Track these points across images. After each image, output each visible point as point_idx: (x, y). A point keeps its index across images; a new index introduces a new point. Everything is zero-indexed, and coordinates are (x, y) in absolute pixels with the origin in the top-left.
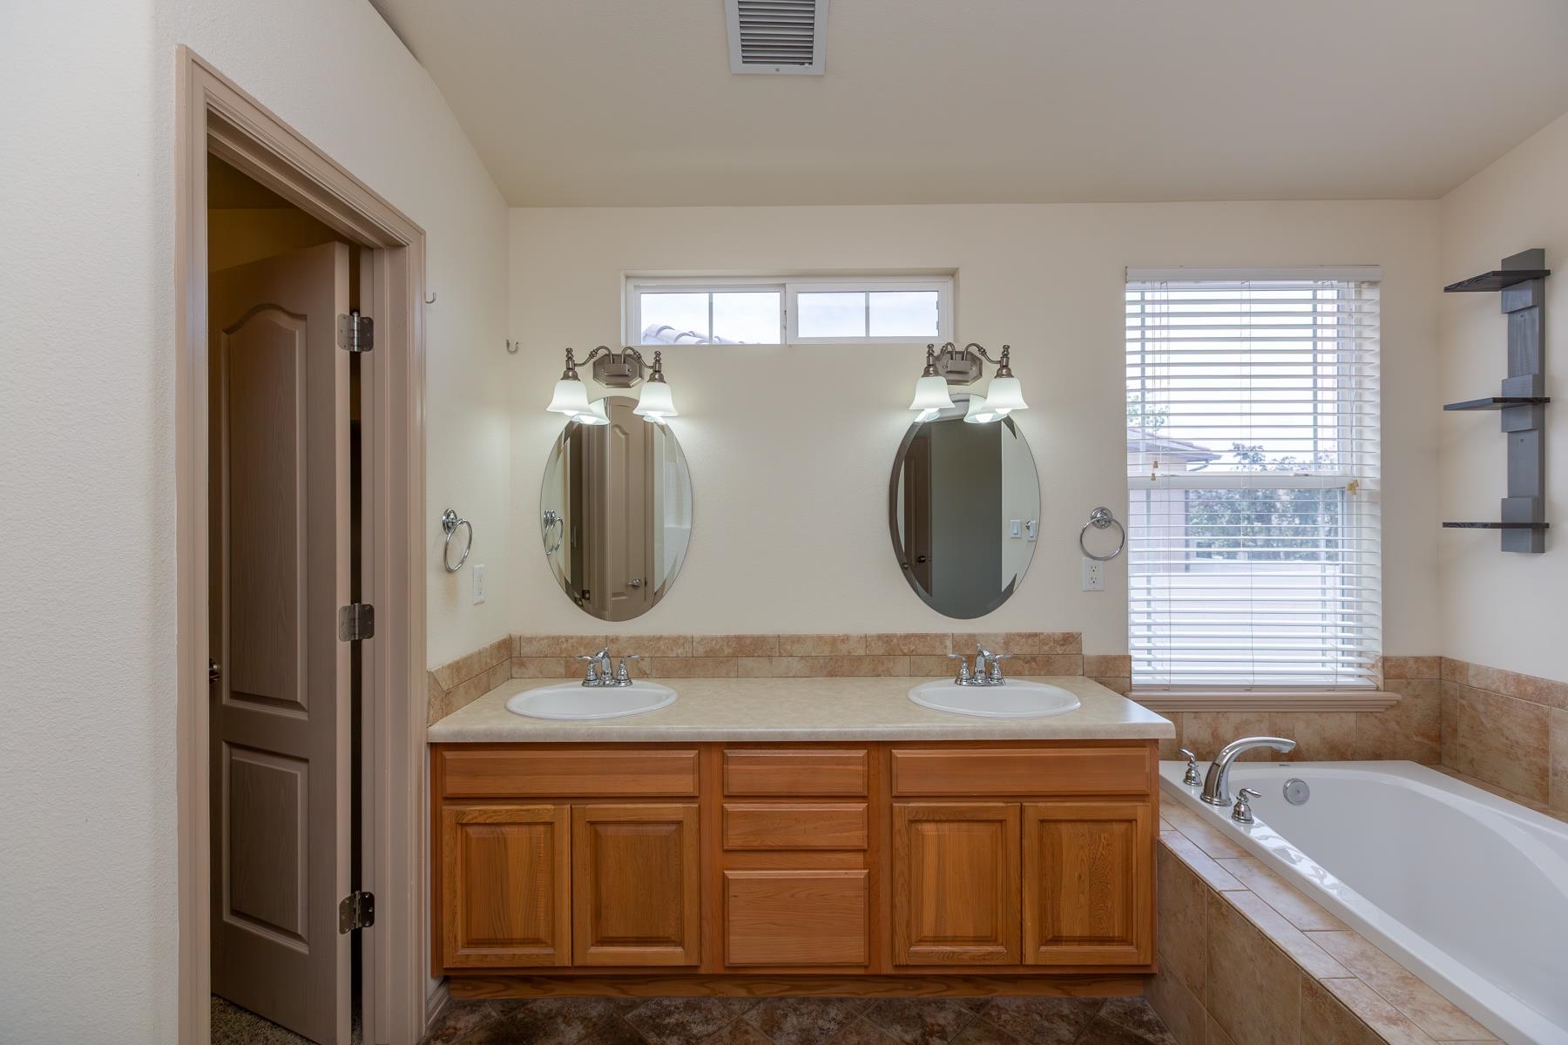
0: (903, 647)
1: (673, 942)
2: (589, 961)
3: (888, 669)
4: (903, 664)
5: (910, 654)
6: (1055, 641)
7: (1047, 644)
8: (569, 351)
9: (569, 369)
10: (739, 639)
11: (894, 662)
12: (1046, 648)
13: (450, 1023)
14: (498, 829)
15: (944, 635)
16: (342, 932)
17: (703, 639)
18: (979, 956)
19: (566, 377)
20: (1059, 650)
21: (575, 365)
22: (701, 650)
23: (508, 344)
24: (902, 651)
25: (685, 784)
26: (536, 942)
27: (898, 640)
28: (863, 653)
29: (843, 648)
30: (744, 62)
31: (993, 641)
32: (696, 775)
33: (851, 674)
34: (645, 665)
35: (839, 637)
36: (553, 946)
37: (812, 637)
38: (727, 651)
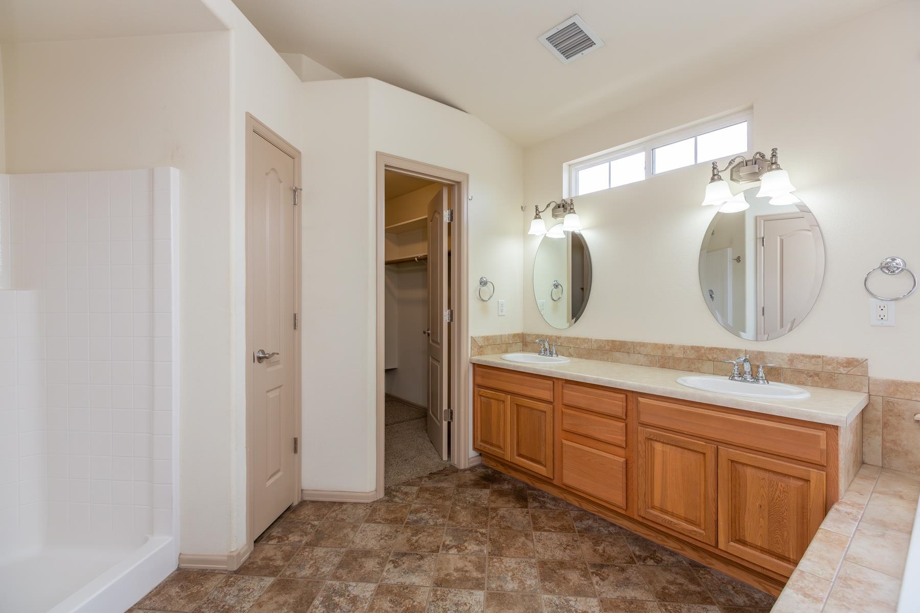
0: (708, 356)
1: (542, 464)
2: (514, 461)
3: (698, 368)
4: (709, 365)
5: (714, 360)
6: (838, 363)
7: (829, 365)
8: (536, 207)
9: (537, 214)
10: (613, 341)
11: (702, 364)
12: (830, 367)
13: (476, 469)
14: (490, 400)
15: (739, 350)
16: (445, 420)
17: (596, 340)
18: (687, 530)
19: (536, 218)
20: (842, 370)
21: (539, 212)
22: (595, 346)
23: (522, 208)
24: (707, 357)
25: (547, 395)
26: (499, 447)
27: (705, 350)
28: (682, 356)
29: (669, 353)
30: (567, 59)
31: (779, 358)
32: (552, 392)
33: (674, 368)
34: (571, 350)
35: (667, 345)
36: (504, 451)
37: (650, 344)
38: (607, 348)
